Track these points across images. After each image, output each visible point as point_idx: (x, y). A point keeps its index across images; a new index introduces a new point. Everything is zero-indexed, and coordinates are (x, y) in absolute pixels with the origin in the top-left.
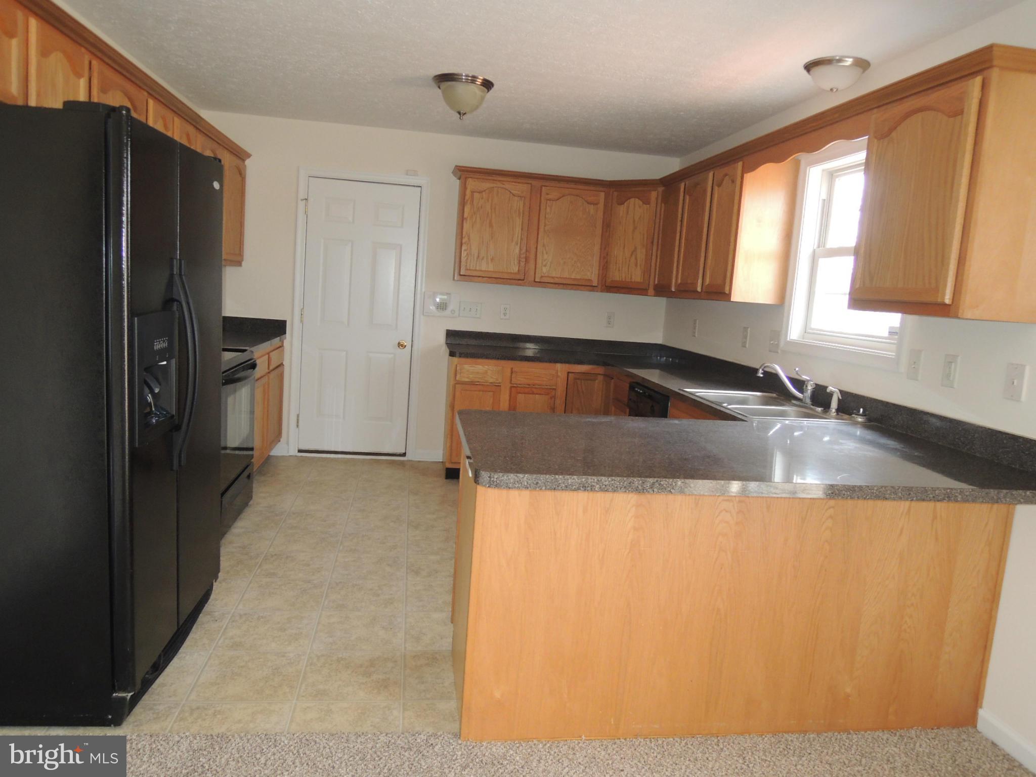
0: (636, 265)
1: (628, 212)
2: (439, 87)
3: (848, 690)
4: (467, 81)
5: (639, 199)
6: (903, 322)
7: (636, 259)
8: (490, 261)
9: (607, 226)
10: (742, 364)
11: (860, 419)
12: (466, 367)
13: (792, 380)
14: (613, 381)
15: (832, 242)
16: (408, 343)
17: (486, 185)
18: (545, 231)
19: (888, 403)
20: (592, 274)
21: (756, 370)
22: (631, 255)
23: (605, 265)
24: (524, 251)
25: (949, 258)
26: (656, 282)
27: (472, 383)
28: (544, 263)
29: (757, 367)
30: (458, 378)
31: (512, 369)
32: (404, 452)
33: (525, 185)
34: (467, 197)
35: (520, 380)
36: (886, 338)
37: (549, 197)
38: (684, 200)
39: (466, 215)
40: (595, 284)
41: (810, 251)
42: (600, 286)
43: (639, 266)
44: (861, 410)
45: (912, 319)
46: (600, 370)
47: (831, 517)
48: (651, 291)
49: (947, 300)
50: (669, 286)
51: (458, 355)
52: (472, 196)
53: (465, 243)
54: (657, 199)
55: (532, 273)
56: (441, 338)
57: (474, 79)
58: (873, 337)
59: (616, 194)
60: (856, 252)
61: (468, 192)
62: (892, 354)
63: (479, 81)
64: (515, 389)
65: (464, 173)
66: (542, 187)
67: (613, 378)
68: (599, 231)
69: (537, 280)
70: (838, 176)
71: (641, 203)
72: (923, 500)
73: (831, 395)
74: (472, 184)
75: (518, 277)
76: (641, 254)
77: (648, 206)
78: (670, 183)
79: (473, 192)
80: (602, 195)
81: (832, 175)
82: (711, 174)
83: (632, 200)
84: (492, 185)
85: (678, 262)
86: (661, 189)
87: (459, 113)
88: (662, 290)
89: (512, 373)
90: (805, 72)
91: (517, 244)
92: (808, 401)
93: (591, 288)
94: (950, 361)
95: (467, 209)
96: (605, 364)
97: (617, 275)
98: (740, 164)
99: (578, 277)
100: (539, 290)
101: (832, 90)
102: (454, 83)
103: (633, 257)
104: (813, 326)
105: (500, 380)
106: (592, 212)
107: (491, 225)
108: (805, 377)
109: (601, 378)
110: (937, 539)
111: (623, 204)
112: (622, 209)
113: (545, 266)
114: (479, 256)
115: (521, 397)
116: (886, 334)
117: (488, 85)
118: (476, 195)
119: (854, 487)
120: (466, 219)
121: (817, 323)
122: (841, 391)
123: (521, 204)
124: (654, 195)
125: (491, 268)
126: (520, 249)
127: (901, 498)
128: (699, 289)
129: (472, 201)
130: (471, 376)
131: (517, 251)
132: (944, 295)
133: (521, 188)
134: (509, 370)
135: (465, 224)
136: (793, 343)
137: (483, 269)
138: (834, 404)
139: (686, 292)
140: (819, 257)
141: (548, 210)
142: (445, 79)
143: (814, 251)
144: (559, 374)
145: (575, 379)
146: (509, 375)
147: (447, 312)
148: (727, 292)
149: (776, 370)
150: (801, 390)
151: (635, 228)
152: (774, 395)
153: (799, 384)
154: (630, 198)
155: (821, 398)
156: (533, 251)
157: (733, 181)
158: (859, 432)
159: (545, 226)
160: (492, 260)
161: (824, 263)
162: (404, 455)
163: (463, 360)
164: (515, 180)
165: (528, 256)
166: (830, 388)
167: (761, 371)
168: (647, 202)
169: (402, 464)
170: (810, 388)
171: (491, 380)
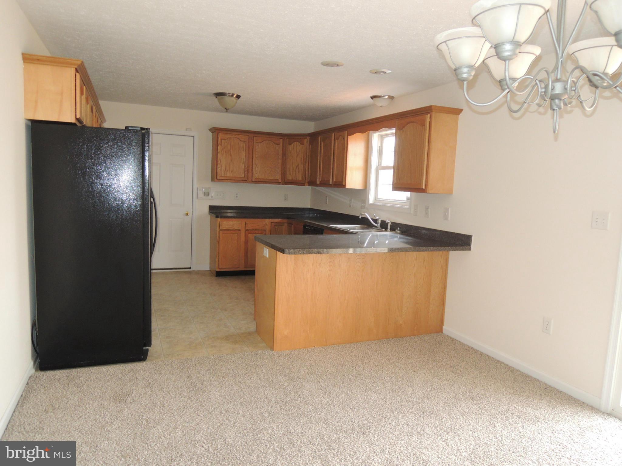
0: (299, 172)
1: (294, 149)
2: (216, 97)
3: (401, 322)
4: (229, 96)
5: (299, 142)
6: (411, 195)
7: (299, 169)
8: (231, 172)
9: (284, 154)
10: (350, 214)
11: (399, 232)
12: (224, 222)
13: (373, 220)
14: (292, 225)
15: (384, 164)
16: (190, 213)
17: (228, 136)
18: (256, 157)
19: (408, 225)
20: (278, 177)
21: (359, 217)
22: (296, 168)
23: (284, 173)
24: (247, 167)
25: (423, 174)
26: (309, 180)
27: (227, 230)
28: (256, 172)
29: (359, 216)
30: (220, 228)
31: (245, 222)
32: (190, 266)
33: (246, 136)
34: (219, 142)
35: (249, 227)
36: (406, 201)
37: (257, 141)
38: (321, 145)
39: (219, 151)
40: (280, 181)
41: (375, 167)
42: (282, 183)
43: (300, 173)
44: (399, 228)
45: (414, 194)
46: (285, 221)
47: (392, 262)
48: (307, 184)
49: (424, 187)
50: (316, 181)
51: (220, 217)
52: (221, 142)
53: (219, 164)
54: (307, 142)
55: (250, 177)
56: (207, 210)
57: (233, 95)
58: (401, 201)
59: (287, 140)
60: (394, 168)
61: (219, 140)
62: (408, 207)
63: (235, 96)
64: (248, 232)
65: (216, 131)
66: (253, 136)
67: (292, 224)
68: (280, 157)
69: (253, 180)
70: (384, 137)
71: (300, 144)
72: (419, 251)
73: (387, 224)
74: (221, 136)
75: (244, 179)
76: (301, 167)
77: (303, 145)
78: (313, 136)
79: (221, 140)
80: (281, 140)
81: (382, 137)
82: (333, 134)
83: (295, 143)
84: (231, 136)
85: (320, 171)
86: (309, 138)
87: (226, 109)
88: (312, 183)
89: (245, 224)
90: (371, 99)
91: (243, 163)
92: (379, 227)
93: (278, 183)
94: (427, 208)
95: (219, 147)
96: (288, 218)
97: (289, 177)
98: (346, 132)
99: (272, 178)
100: (253, 185)
101: (381, 106)
102: (223, 96)
103: (297, 169)
104: (378, 197)
105: (240, 228)
106: (277, 148)
107: (231, 155)
108: (377, 218)
109: (286, 224)
110: (425, 268)
111: (292, 144)
112: (291, 147)
113: (257, 173)
114: (225, 170)
115: (250, 235)
116: (406, 199)
117: (238, 97)
118: (223, 141)
119: (399, 248)
120: (219, 152)
121: (380, 196)
122: (391, 222)
123: (245, 145)
124: (305, 141)
125: (231, 175)
126: (245, 166)
127: (413, 251)
128: (331, 183)
129: (221, 145)
130: (227, 226)
131: (243, 167)
132: (422, 185)
133: (243, 137)
134: (244, 223)
135: (218, 155)
136: (371, 204)
137: (228, 176)
138: (389, 227)
139: (325, 184)
140: (379, 170)
141: (257, 147)
142: (219, 95)
143: (377, 167)
144: (267, 224)
145: (274, 226)
146: (244, 225)
147: (210, 197)
148: (344, 184)
149: (366, 216)
150: (376, 223)
151: (297, 155)
152: (365, 226)
153: (375, 221)
154: (294, 142)
155: (384, 225)
156: (251, 166)
157: (344, 138)
158: (398, 236)
159: (256, 155)
160: (232, 171)
161: (381, 172)
162: (190, 268)
163: (222, 219)
164: (241, 134)
165: (249, 169)
166: (387, 221)
167: (360, 216)
168: (302, 143)
169: (190, 273)
170: (379, 222)
171: (236, 228)
